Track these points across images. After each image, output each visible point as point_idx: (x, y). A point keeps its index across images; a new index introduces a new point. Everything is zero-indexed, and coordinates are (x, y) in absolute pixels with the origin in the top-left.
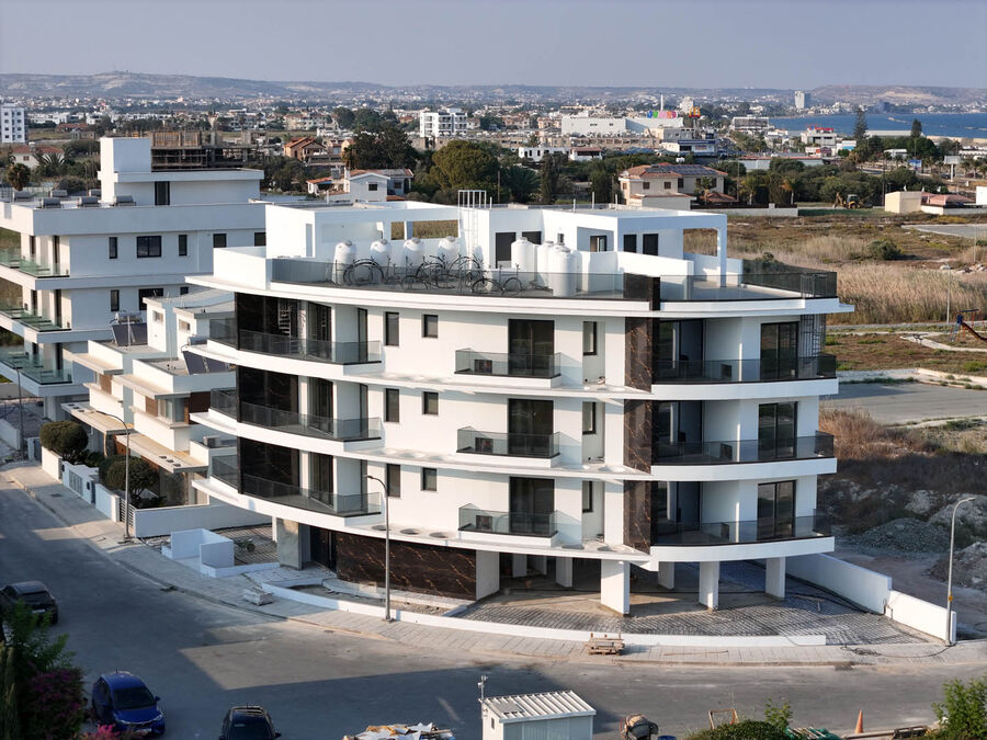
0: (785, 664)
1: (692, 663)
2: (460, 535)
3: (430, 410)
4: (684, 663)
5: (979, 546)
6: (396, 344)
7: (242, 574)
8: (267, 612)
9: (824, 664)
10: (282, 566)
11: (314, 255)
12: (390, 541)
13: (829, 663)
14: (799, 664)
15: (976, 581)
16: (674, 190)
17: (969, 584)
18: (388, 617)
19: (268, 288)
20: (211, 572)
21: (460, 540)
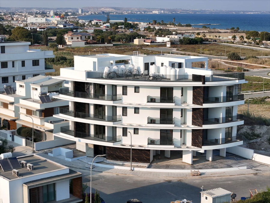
0: (241, 175)
1: (219, 176)
2: (148, 146)
3: (136, 112)
4: (217, 176)
5: (260, 140)
6: (126, 95)
7: (78, 160)
8: (96, 170)
9: (250, 174)
10: (87, 157)
11: (97, 70)
12: (132, 149)
13: (252, 174)
14: (245, 174)
15: (263, 149)
16: (80, 40)
17: (261, 150)
18: (131, 170)
19: (86, 80)
20: (70, 160)
21: (148, 147)
